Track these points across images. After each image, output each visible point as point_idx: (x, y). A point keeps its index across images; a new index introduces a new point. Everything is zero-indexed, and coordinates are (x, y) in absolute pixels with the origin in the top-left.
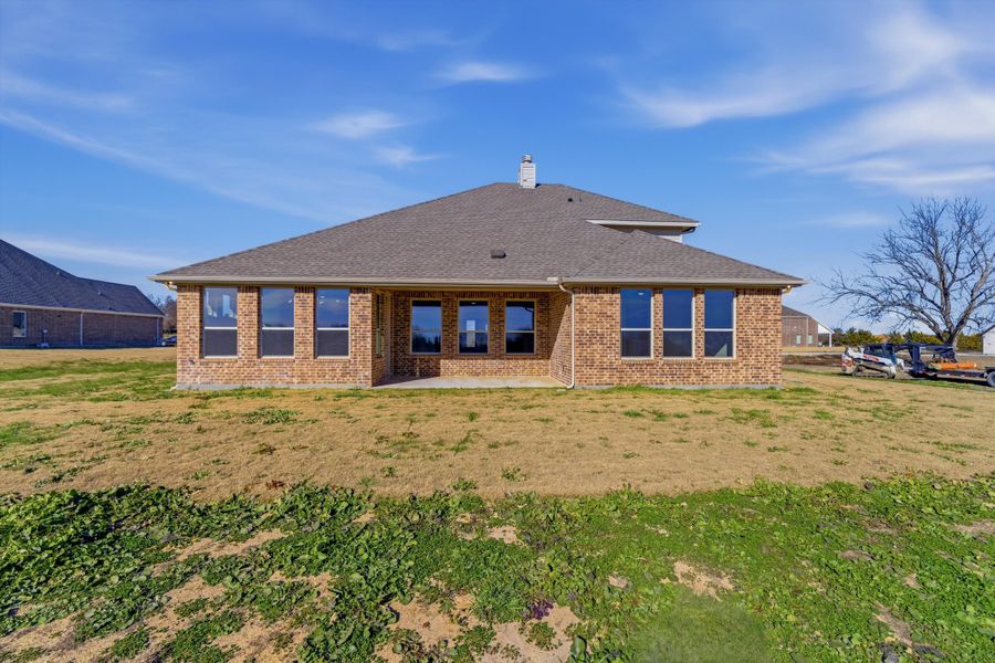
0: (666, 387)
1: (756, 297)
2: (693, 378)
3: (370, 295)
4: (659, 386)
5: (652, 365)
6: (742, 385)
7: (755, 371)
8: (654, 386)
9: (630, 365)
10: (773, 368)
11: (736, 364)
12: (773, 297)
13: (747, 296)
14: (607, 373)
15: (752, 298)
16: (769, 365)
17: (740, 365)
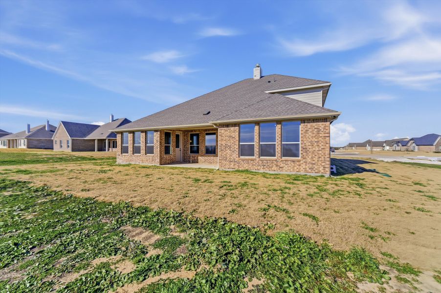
0: (260, 171)
1: (311, 124)
2: (274, 168)
3: (159, 133)
4: (256, 171)
5: (253, 160)
6: (302, 173)
7: (311, 166)
8: (254, 171)
9: (243, 160)
10: (323, 164)
11: (299, 161)
12: (323, 123)
13: (306, 124)
14: (232, 164)
15: (309, 125)
16: (320, 162)
17: (301, 162)
